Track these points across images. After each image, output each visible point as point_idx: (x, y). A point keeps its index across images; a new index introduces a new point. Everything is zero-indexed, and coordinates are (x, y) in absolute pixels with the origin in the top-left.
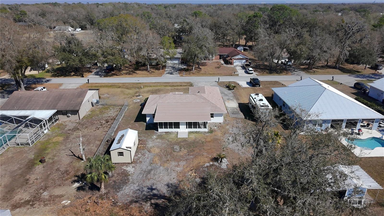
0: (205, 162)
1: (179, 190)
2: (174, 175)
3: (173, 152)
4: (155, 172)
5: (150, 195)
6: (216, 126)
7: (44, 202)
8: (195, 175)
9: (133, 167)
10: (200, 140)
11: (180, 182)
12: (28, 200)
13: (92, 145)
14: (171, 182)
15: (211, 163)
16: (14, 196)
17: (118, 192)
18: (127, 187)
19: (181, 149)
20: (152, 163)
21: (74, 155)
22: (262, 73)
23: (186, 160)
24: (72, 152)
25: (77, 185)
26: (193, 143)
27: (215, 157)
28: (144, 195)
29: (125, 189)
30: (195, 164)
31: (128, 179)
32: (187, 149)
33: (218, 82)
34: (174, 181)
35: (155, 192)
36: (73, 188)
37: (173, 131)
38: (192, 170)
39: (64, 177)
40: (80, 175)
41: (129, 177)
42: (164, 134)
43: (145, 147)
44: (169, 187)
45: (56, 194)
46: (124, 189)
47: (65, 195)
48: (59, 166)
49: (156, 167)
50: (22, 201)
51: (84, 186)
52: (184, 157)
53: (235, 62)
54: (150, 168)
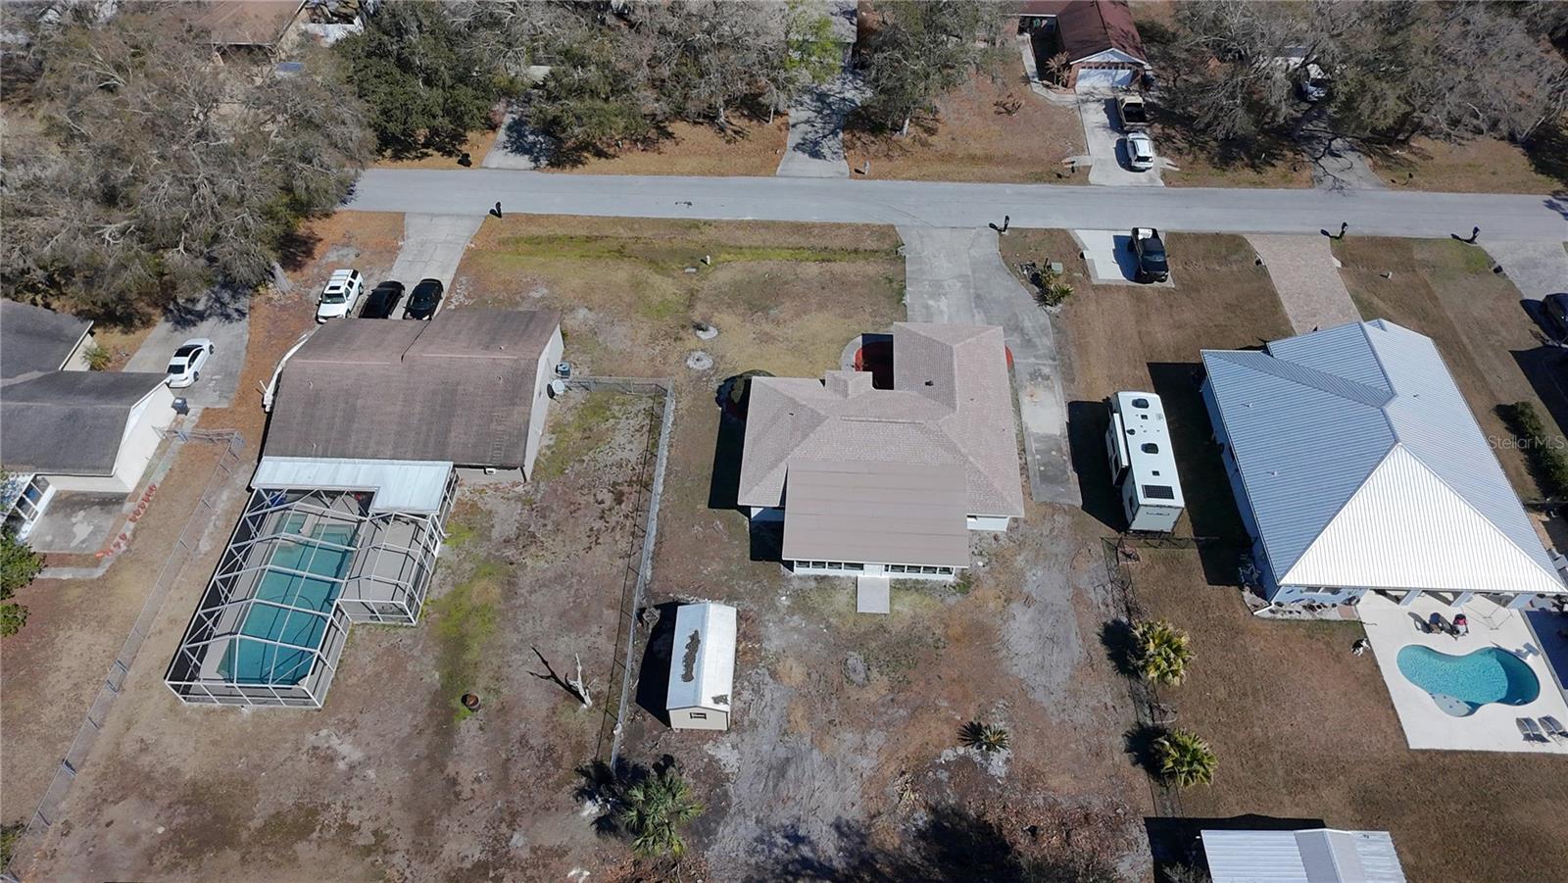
0: (941, 745)
1: (869, 848)
2: (853, 789)
3: (846, 685)
4: (800, 771)
5: (794, 861)
6: (981, 554)
7: (524, 869)
8: (912, 796)
9: (734, 747)
10: (928, 628)
11: (873, 817)
12: (479, 861)
13: (595, 629)
14: (846, 816)
15: (961, 751)
16: (440, 843)
17: (706, 847)
18: (728, 830)
19: (869, 672)
20: (785, 733)
21: (553, 675)
22: (1190, 158)
23: (888, 724)
24: (544, 661)
25: (591, 809)
26: (907, 643)
27: (972, 723)
28: (777, 861)
29: (724, 837)
30: (911, 749)
31: (726, 793)
32: (888, 674)
33: (1000, 231)
34: (855, 814)
35: (805, 850)
36: (587, 824)
37: (841, 575)
38: (903, 773)
39: (549, 776)
40: (592, 767)
41: (727, 784)
42: (813, 584)
43: (760, 650)
44: (842, 834)
45: (547, 845)
46: (720, 835)
47: (570, 849)
48: (522, 726)
49: (800, 750)
50: (467, 865)
51: (611, 815)
52: (881, 714)
53: (1083, 77)
54: (782, 752)
